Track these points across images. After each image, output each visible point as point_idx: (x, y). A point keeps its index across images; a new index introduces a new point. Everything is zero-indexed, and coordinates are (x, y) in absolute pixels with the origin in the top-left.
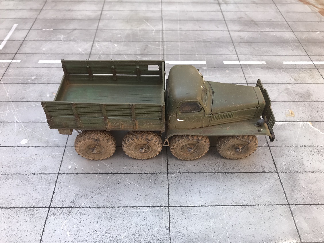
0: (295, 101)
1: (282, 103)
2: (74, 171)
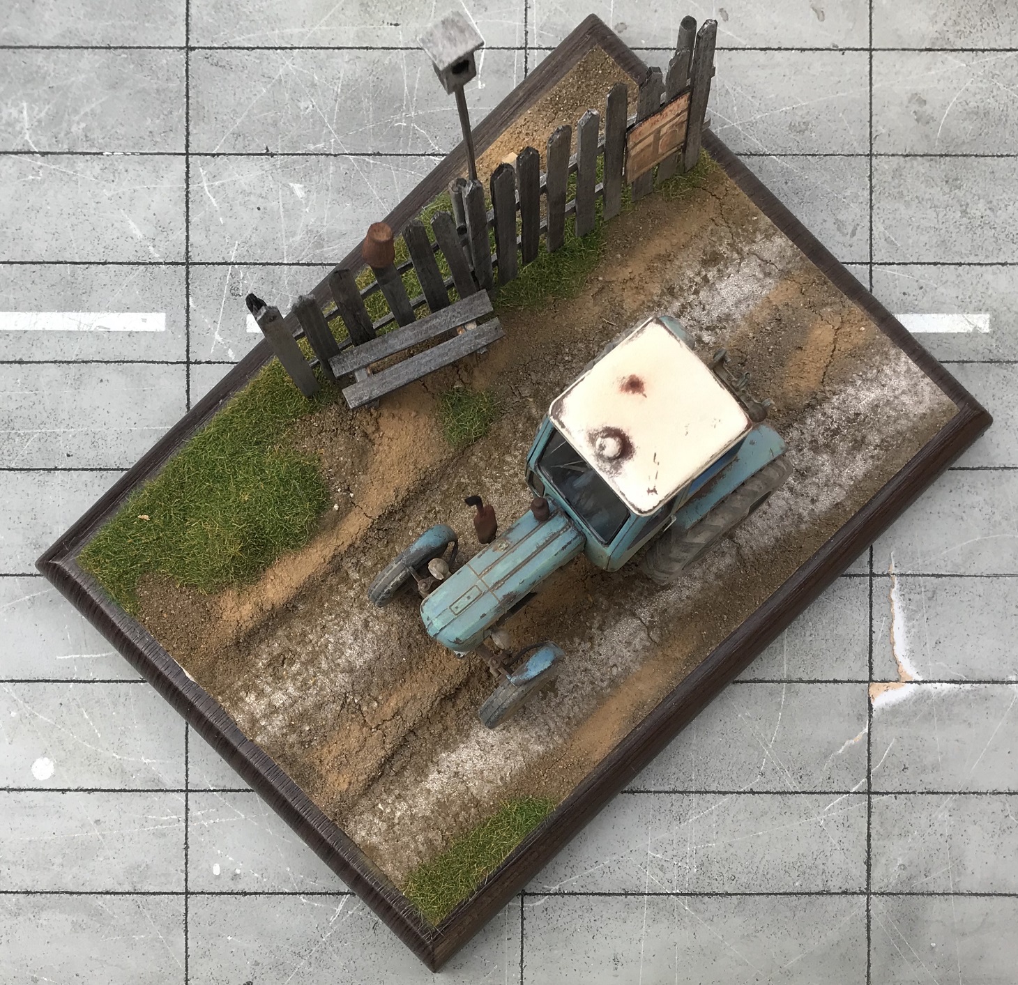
1: (980, 587)
2: (231, 882)
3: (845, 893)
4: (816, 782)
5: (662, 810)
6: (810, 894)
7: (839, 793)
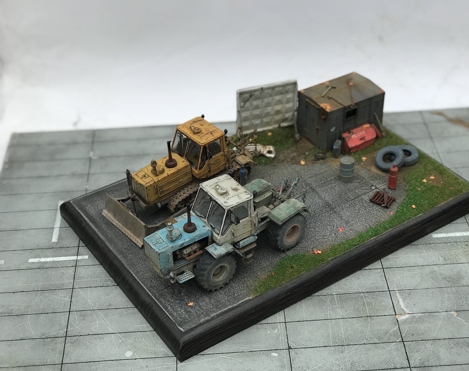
0: (441, 286)
1: (424, 291)
3: (403, 368)
4: (385, 340)
5: (336, 350)
6: (391, 369)
7: (393, 342)
